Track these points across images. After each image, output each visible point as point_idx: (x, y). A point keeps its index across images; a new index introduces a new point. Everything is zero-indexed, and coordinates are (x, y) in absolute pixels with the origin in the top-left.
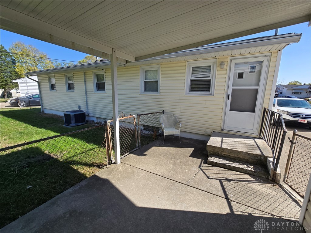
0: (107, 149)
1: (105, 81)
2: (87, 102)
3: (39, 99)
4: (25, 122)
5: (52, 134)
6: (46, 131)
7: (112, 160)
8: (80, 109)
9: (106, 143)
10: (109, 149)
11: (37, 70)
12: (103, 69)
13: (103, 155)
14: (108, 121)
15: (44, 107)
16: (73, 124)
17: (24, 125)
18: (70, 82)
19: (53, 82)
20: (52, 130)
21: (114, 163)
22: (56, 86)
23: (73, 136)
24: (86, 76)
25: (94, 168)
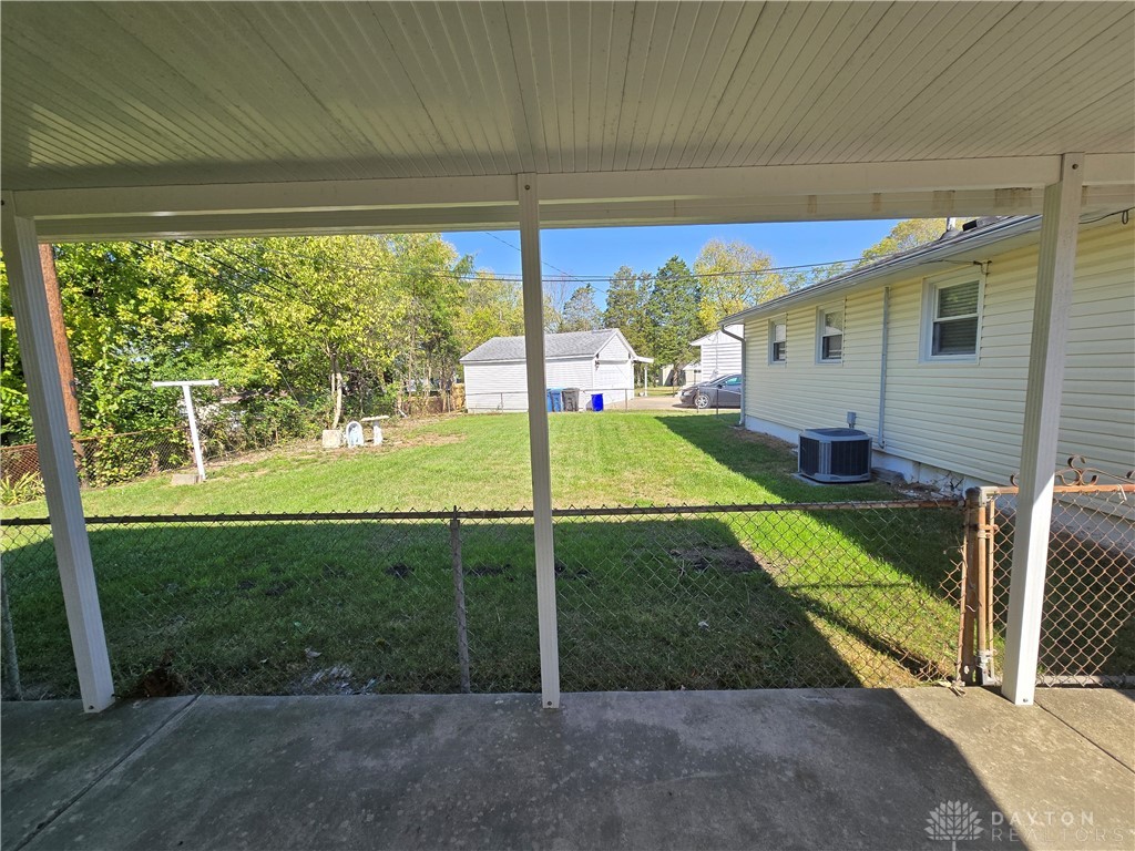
0: (963, 609)
1: (980, 312)
2: (883, 399)
3: (740, 387)
4: (705, 450)
5: (762, 495)
6: (749, 482)
7: (983, 667)
8: (852, 425)
9: (964, 582)
10: (977, 615)
11: (743, 306)
12: (975, 263)
13: (936, 629)
14: (985, 490)
15: (748, 413)
16: (824, 475)
17: (701, 456)
18: (831, 331)
19: (781, 337)
20: (762, 481)
21: (995, 689)
22: (787, 349)
23: (823, 517)
24: (893, 301)
25: (892, 664)
